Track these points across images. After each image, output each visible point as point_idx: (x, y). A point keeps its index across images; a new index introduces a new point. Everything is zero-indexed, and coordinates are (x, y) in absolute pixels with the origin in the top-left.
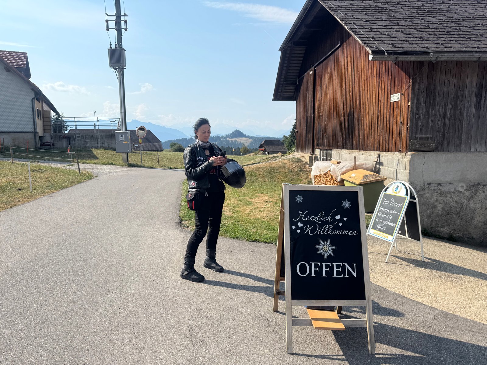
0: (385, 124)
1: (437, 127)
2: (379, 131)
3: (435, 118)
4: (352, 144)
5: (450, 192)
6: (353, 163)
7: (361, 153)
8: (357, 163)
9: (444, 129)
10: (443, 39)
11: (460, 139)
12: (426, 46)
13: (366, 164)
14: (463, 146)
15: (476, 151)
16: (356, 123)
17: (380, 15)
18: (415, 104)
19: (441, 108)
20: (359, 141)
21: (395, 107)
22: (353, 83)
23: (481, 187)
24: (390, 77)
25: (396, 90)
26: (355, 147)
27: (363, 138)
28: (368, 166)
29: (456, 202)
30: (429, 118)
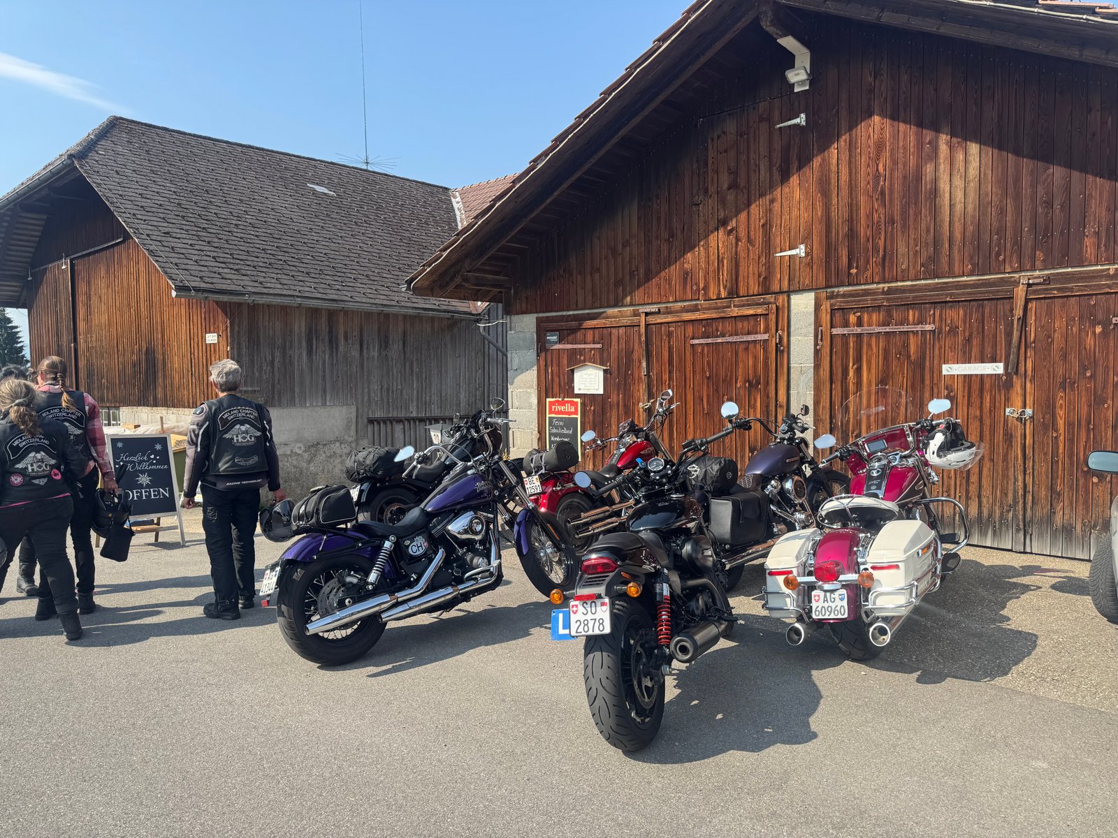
0: (201, 371)
1: (265, 378)
2: (194, 381)
3: (261, 367)
4: (155, 398)
5: (286, 455)
6: (160, 427)
7: (171, 412)
8: (165, 426)
9: (273, 380)
10: (263, 274)
11: (293, 391)
12: (242, 283)
13: (178, 427)
14: (297, 400)
15: (312, 405)
16: (160, 366)
17: (184, 222)
18: (235, 349)
19: (267, 354)
20: (165, 395)
21: (212, 350)
22: (151, 306)
23: (321, 447)
24: (203, 310)
25: (212, 329)
26: (160, 402)
27: (172, 390)
28: (181, 430)
29: (294, 467)
30: (254, 367)
